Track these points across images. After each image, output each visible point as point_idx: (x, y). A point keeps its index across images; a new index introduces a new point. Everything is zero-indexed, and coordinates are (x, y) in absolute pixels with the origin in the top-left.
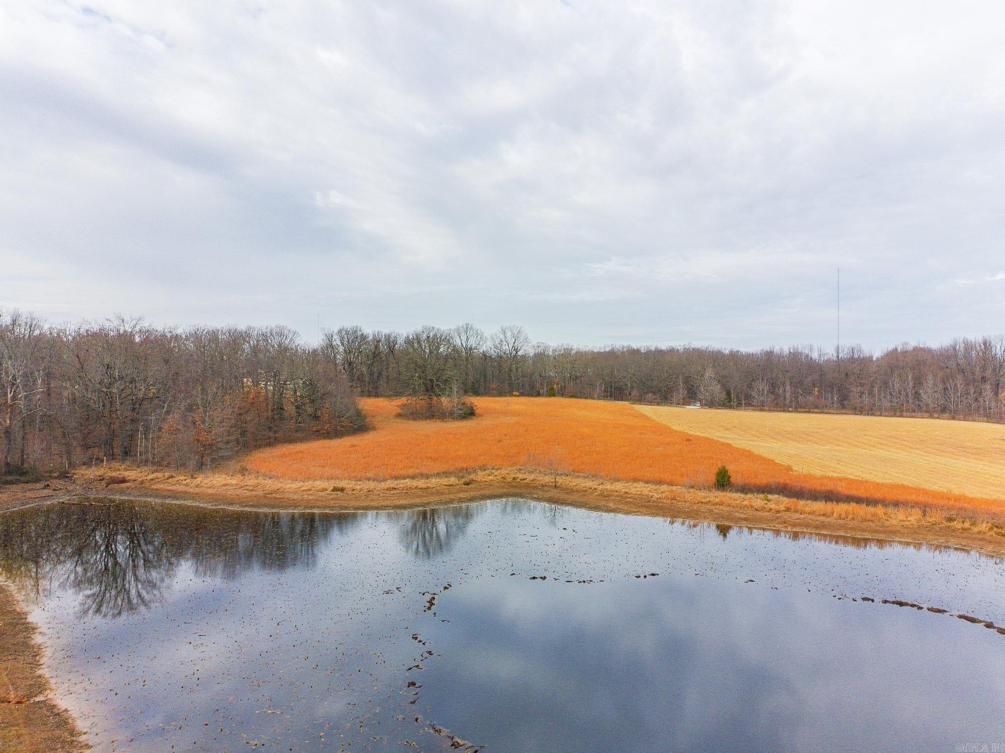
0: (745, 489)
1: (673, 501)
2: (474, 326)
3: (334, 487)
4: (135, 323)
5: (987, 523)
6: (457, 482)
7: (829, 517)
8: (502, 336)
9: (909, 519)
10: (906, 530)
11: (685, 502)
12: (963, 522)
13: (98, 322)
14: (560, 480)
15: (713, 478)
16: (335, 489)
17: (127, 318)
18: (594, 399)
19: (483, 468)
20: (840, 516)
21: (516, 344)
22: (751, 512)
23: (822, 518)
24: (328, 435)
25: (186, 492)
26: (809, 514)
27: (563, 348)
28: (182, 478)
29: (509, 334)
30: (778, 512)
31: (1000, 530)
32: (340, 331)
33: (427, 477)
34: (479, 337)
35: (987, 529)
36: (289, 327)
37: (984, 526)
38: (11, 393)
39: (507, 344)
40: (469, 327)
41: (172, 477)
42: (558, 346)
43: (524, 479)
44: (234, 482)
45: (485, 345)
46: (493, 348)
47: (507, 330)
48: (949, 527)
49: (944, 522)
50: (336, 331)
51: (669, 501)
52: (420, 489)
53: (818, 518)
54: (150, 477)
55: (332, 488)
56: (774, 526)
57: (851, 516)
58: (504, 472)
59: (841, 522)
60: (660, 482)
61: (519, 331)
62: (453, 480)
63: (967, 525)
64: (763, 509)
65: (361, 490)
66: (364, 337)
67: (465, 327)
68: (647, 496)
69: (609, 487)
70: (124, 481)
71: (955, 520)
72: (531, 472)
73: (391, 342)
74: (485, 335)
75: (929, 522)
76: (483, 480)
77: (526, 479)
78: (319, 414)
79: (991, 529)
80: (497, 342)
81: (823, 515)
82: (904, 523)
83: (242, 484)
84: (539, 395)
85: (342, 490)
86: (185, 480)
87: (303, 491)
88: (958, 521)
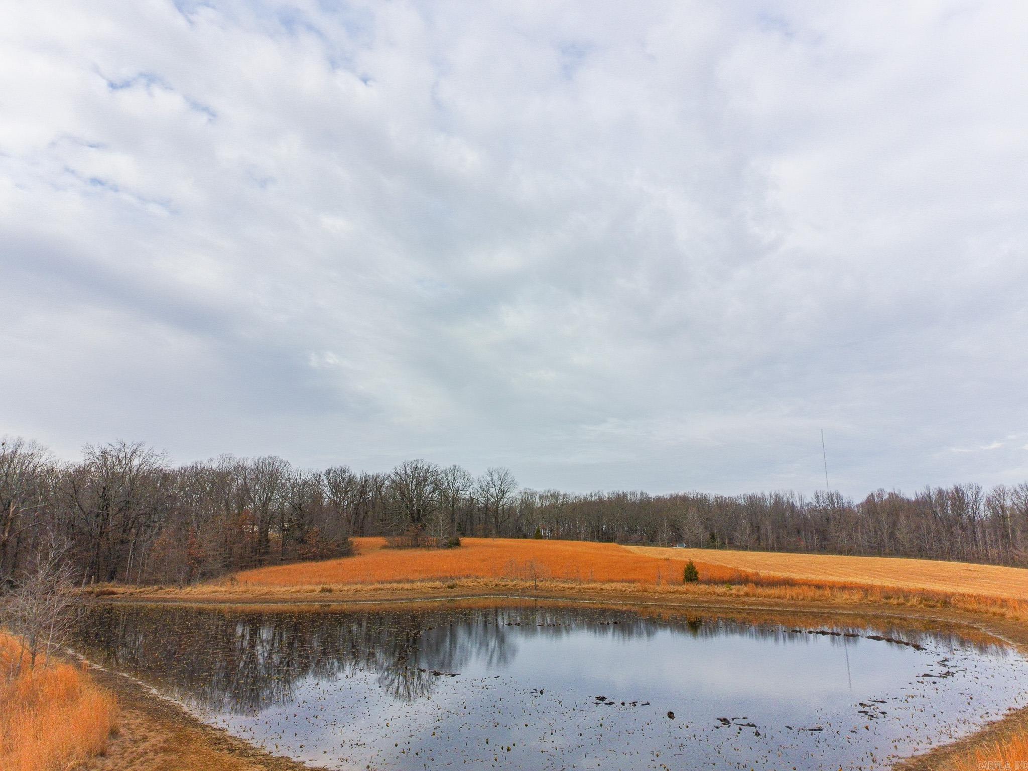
0: (709, 582)
1: (645, 593)
2: (461, 467)
3: (323, 588)
4: (135, 448)
5: (918, 597)
6: (442, 585)
7: (783, 598)
8: (489, 479)
9: (852, 597)
10: (848, 607)
11: (655, 593)
12: (898, 598)
13: (101, 446)
14: (540, 584)
15: (681, 577)
16: (323, 590)
17: (128, 443)
18: (580, 540)
19: (468, 576)
20: (792, 597)
21: (503, 486)
22: (713, 598)
23: (777, 600)
24: (314, 558)
25: (176, 598)
26: (765, 597)
27: (549, 495)
28: (171, 589)
29: (496, 477)
30: (738, 596)
31: (927, 603)
32: (328, 472)
33: (413, 582)
34: (466, 478)
35: (918, 603)
36: (281, 458)
37: (915, 600)
38: (13, 507)
39: (494, 486)
40: (457, 468)
41: (161, 589)
42: (545, 492)
43: (506, 586)
44: (223, 589)
45: (471, 487)
46: (479, 489)
47: (494, 472)
48: (886, 604)
49: (883, 600)
50: (324, 471)
51: (640, 593)
52: (406, 590)
53: (773, 600)
54: (138, 590)
55: (320, 590)
56: (733, 606)
57: (801, 597)
58: (486, 580)
59: (793, 602)
60: (633, 581)
61: (506, 474)
62: (437, 583)
63: (901, 600)
64: (725, 594)
65: (348, 591)
66: (351, 479)
67: (452, 468)
68: (621, 590)
69: (586, 586)
70: (113, 593)
71: (892, 597)
72: (512, 580)
73: (377, 483)
74: (472, 476)
75: (870, 601)
76: (467, 584)
77: (508, 585)
78: (306, 537)
79: (921, 603)
80: (484, 484)
81: (778, 598)
82: (847, 602)
83: (232, 590)
84: (525, 537)
85: (330, 591)
86: (174, 591)
87: (292, 592)
88: (894, 598)
